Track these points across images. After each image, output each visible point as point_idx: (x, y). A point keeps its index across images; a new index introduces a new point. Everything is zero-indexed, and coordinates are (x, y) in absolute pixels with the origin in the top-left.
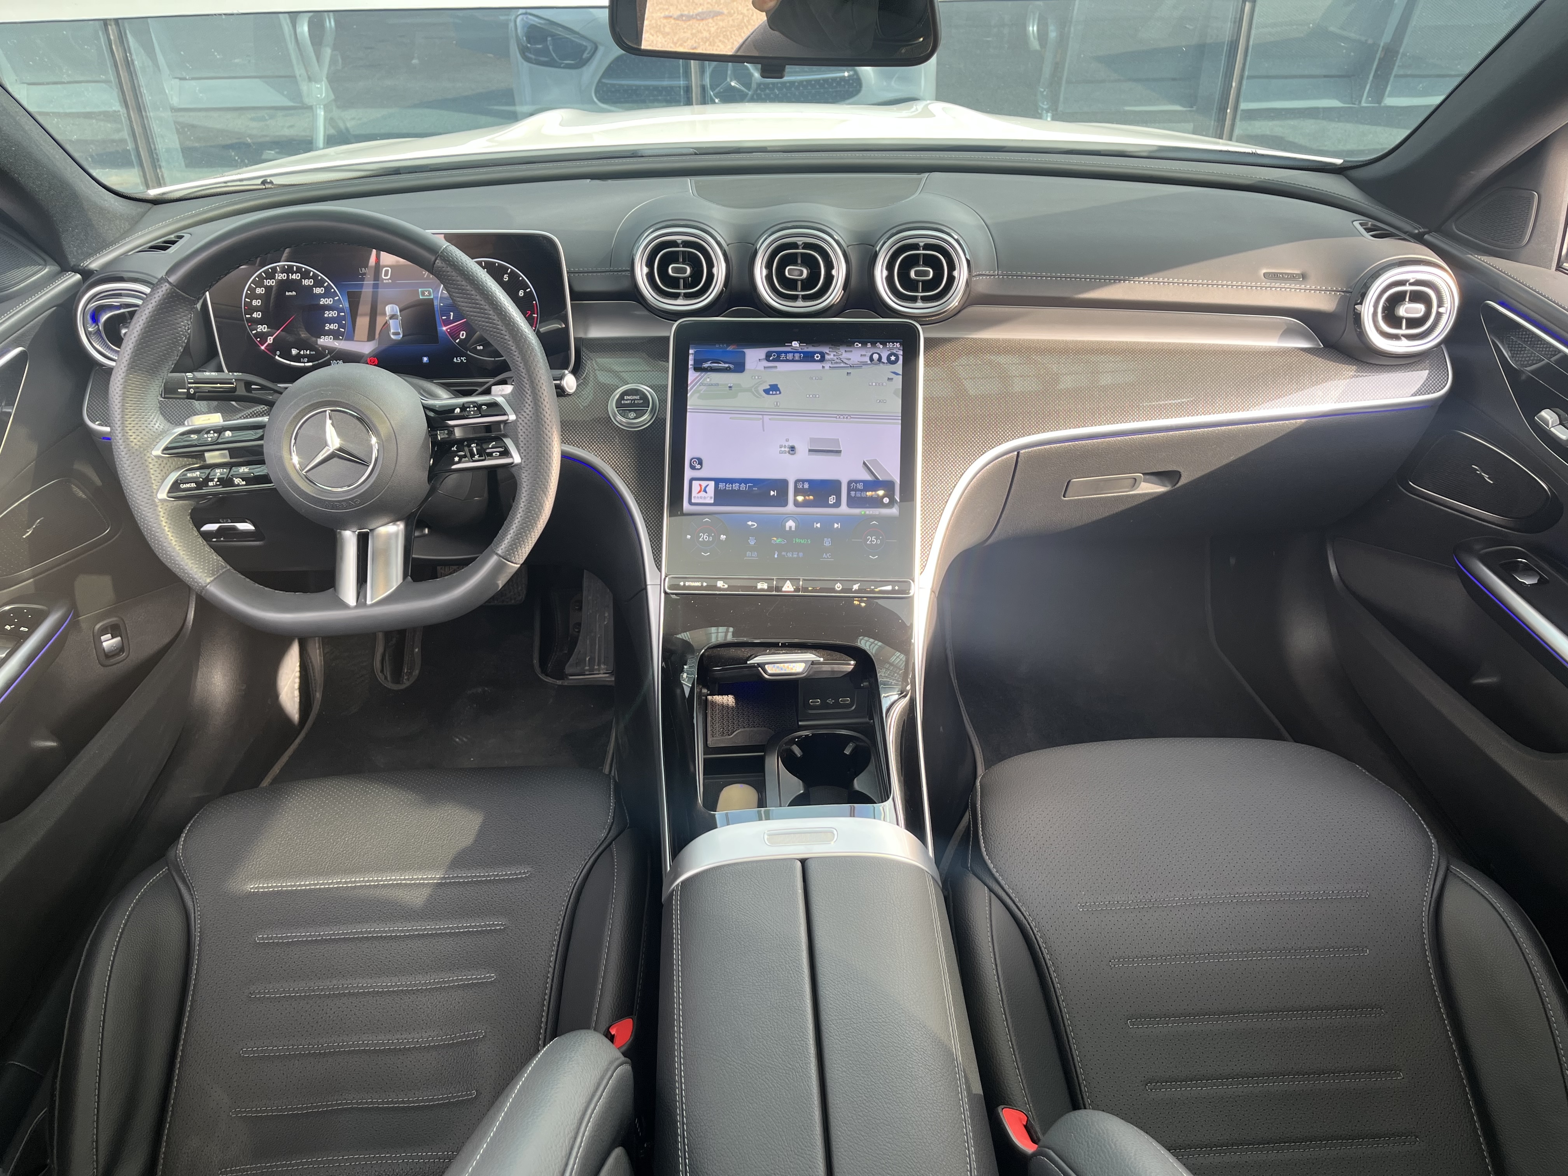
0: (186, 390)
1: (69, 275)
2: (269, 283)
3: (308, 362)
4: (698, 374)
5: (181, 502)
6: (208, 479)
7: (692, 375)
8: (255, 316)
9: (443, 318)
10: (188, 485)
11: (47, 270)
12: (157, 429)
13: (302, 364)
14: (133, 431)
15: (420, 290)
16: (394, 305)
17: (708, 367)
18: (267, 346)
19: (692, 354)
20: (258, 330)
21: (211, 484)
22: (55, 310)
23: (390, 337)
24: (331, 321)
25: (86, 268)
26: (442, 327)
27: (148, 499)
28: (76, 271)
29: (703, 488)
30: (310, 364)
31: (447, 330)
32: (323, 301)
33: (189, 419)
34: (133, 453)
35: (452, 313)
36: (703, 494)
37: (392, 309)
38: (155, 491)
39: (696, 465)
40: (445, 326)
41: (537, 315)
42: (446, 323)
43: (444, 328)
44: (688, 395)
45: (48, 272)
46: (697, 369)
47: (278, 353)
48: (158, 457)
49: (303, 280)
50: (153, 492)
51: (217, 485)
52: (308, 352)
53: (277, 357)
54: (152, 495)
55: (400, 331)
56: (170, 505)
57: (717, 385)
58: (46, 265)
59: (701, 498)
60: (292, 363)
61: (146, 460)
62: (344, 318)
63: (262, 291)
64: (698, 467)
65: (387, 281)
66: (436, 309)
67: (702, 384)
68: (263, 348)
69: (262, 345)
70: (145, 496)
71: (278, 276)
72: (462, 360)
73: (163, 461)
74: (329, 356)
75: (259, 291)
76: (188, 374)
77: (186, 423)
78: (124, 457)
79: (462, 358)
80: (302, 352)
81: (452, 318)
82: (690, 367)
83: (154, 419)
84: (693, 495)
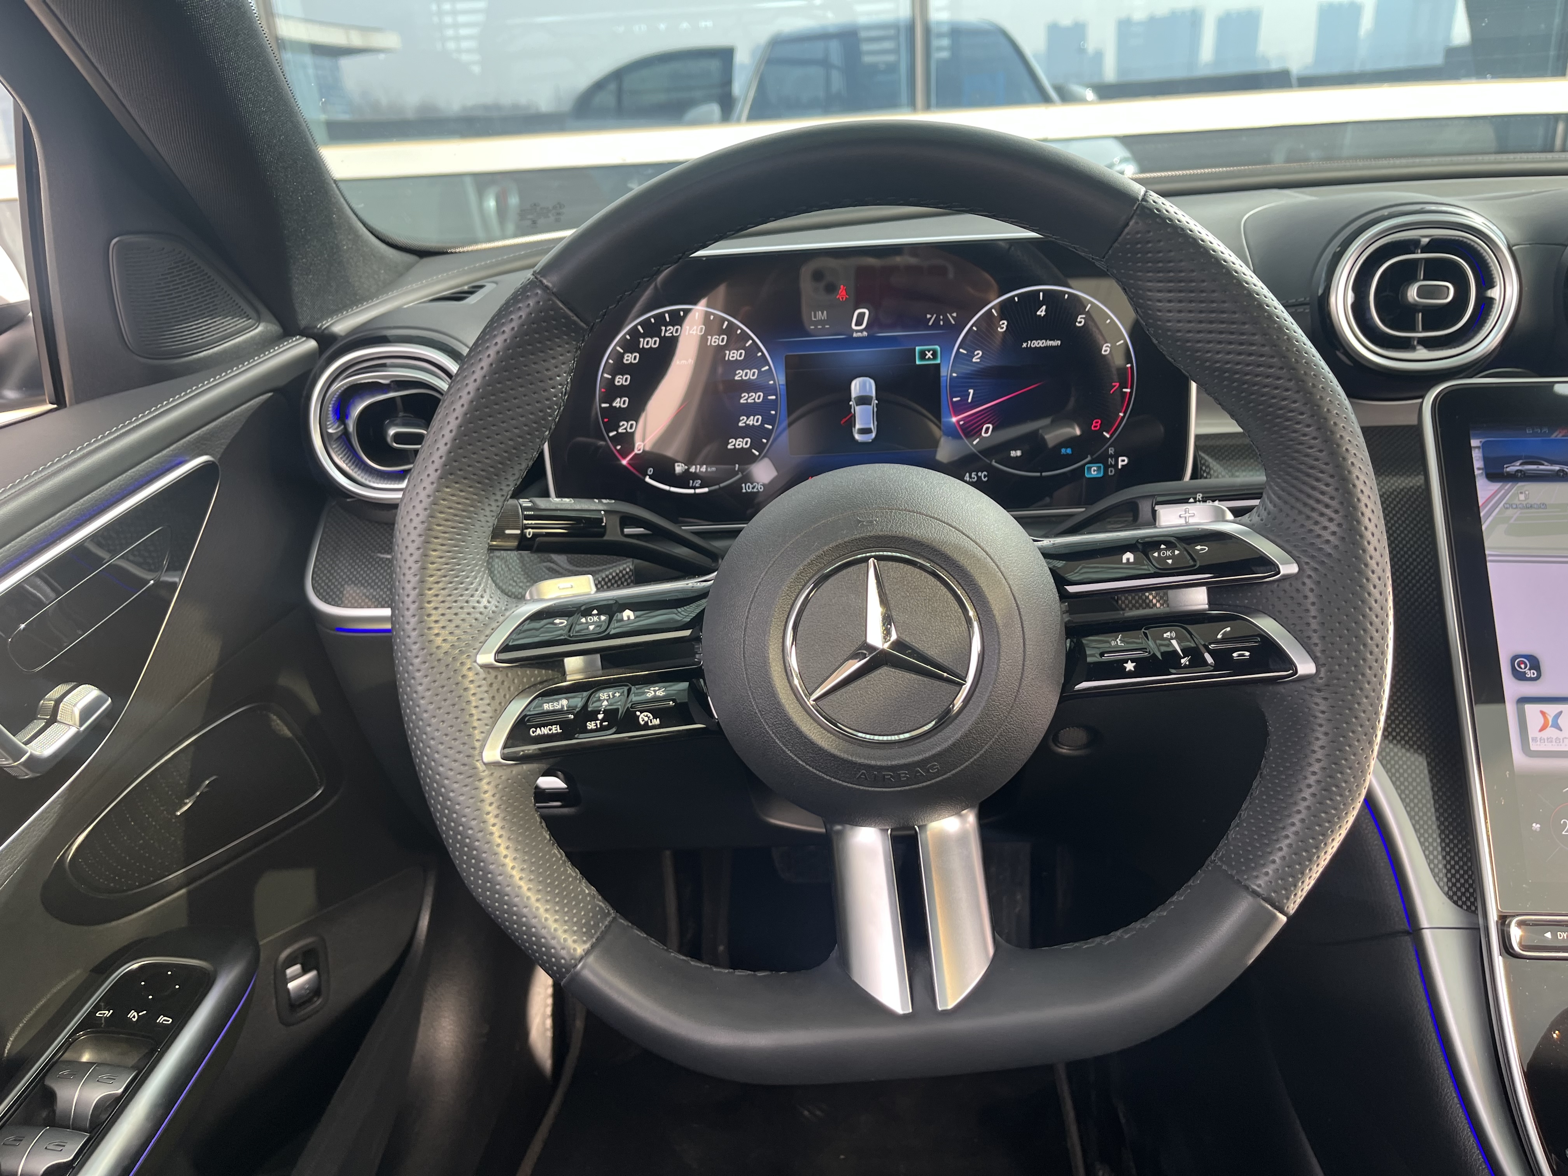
0: (518, 532)
1: (297, 340)
2: (647, 344)
3: (701, 487)
4: (1496, 486)
5: (525, 767)
6: (586, 714)
7: (1485, 489)
8: (618, 405)
9: (955, 399)
10: (545, 731)
11: (260, 329)
12: (485, 607)
13: (691, 491)
14: (440, 611)
15: (917, 348)
16: (867, 379)
17: (1517, 471)
18: (631, 459)
19: (1478, 447)
20: (620, 430)
21: (591, 725)
22: (271, 397)
23: (853, 437)
24: (750, 410)
25: (326, 332)
26: (951, 417)
27: (464, 765)
28: (307, 333)
29: (1550, 719)
30: (706, 490)
31: (958, 422)
32: (741, 375)
33: (533, 589)
34: (439, 660)
35: (971, 391)
36: (1551, 732)
37: (863, 386)
38: (477, 744)
39: (1526, 670)
40: (956, 415)
41: (1132, 388)
42: (957, 409)
43: (954, 420)
44: (1484, 527)
45: (262, 332)
46: (1495, 475)
47: (650, 471)
48: (486, 667)
49: (709, 337)
50: (474, 748)
51: (602, 729)
52: (704, 469)
53: (648, 479)
54: (471, 752)
55: (873, 426)
56: (504, 774)
57: (1543, 506)
58: (259, 320)
59: (1549, 740)
60: (673, 489)
61: (463, 676)
62: (774, 404)
63: (635, 359)
64: (1531, 674)
65: (859, 334)
66: (943, 384)
67: (1509, 506)
68: (624, 462)
69: (624, 458)
70: (458, 756)
71: (666, 331)
72: (979, 478)
73: (496, 677)
74: (740, 476)
75: (630, 358)
76: (521, 501)
77: (528, 596)
78: (419, 670)
79: (980, 474)
80: (693, 469)
81: (970, 400)
82: (1477, 472)
83: (480, 585)
84: (1531, 735)
